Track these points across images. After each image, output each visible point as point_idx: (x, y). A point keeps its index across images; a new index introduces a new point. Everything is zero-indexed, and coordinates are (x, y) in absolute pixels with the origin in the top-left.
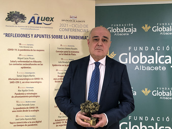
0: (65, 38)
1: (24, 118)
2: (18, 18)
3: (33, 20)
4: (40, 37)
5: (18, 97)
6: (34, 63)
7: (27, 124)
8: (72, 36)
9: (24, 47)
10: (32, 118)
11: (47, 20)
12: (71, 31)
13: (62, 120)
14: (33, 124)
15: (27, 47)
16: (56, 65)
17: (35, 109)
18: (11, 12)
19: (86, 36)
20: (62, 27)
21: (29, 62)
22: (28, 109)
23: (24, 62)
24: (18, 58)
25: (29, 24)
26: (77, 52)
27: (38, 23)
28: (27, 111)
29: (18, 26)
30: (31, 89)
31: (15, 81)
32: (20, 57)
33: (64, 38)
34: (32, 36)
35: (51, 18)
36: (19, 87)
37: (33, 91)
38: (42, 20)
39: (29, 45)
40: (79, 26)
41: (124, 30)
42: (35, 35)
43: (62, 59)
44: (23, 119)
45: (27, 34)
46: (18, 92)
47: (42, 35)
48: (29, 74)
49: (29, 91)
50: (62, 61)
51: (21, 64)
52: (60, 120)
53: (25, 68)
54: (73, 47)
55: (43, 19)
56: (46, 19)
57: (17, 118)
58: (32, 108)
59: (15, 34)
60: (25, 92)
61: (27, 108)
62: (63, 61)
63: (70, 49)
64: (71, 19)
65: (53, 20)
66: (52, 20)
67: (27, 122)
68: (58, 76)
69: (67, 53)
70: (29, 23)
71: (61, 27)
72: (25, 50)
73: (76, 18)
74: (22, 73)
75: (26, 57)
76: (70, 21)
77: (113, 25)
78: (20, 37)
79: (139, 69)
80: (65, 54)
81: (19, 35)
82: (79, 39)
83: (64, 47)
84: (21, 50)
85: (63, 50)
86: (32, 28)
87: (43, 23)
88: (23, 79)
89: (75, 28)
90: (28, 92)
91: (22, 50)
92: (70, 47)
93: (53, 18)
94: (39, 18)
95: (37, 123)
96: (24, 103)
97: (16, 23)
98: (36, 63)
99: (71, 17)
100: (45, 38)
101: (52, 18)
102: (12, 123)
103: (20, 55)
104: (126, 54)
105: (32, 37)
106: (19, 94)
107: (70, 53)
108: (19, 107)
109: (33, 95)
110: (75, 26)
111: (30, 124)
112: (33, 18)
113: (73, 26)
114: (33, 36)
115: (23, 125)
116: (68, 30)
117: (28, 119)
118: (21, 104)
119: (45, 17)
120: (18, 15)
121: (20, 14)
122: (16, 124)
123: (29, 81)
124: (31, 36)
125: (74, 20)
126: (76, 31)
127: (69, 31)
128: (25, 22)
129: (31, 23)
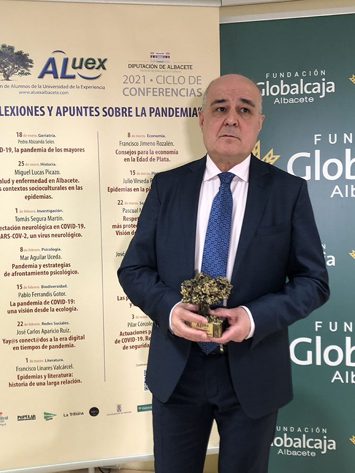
0: (139, 114)
1: (40, 328)
2: (10, 64)
3: (50, 69)
4: (72, 114)
5: (21, 274)
6: (58, 185)
7: (48, 344)
8: (158, 108)
9: (31, 142)
10: (58, 327)
11: (90, 66)
12: (155, 94)
13: (138, 333)
14: (64, 343)
15: (38, 142)
16: (117, 190)
17: (67, 305)
19: (195, 109)
20: (130, 86)
21: (45, 181)
22: (47, 307)
23: (32, 181)
24: (17, 172)
25: (41, 79)
26: (171, 152)
27: (64, 76)
28: (45, 310)
29: (12, 86)
30: (53, 253)
31: (11, 232)
32: (22, 169)
33: (137, 116)
34: (50, 112)
35: (100, 60)
36: (22, 249)
37: (58, 257)
38: (74, 67)
39: (42, 136)
40: (176, 81)
41: (301, 88)
42: (59, 108)
43: (133, 172)
44: (37, 332)
45: (36, 107)
46: (22, 263)
47: (77, 107)
48: (46, 215)
49: (50, 257)
50: (132, 177)
51: (25, 189)
52: (132, 333)
53: (35, 197)
54: (161, 140)
55: (77, 64)
56: (87, 63)
57: (21, 329)
58: (58, 302)
59: (6, 107)
60: (38, 262)
61: (46, 303)
62: (136, 177)
63: (153, 144)
64: (155, 61)
65: (106, 67)
66: (102, 65)
67: (46, 340)
68: (124, 218)
69: (144, 156)
70: (41, 76)
71: (125, 86)
72: (33, 150)
73: (166, 57)
74: (28, 211)
75: (36, 169)
76: (150, 67)
77: (271, 75)
78: (18, 115)
79: (344, 193)
80: (141, 160)
81: (15, 108)
82: (176, 116)
83: (138, 140)
84: (22, 151)
85: (133, 148)
86: (48, 90)
87: (77, 76)
88: (31, 228)
89: (165, 86)
90: (46, 262)
91: (26, 150)
92: (154, 140)
93: (105, 60)
94: (66, 61)
95: (72, 342)
96: (36, 291)
97: (7, 77)
98: (64, 185)
99: (154, 57)
100: (86, 115)
101: (102, 60)
102: (9, 342)
103: (21, 163)
104: (308, 155)
105: (50, 115)
106: (24, 266)
107: (155, 156)
108: (26, 300)
109: (59, 269)
110: (165, 80)
111: (54, 343)
112: (52, 61)
113: (160, 80)
114: (54, 111)
115: (37, 347)
116: (148, 92)
117: (49, 332)
118: (30, 291)
119: (82, 60)
120: (12, 56)
121: (15, 51)
122: (19, 344)
123: (47, 232)
124: (47, 112)
125: (162, 64)
126: (168, 94)
127: (150, 94)
128: (29, 74)
129: (47, 76)
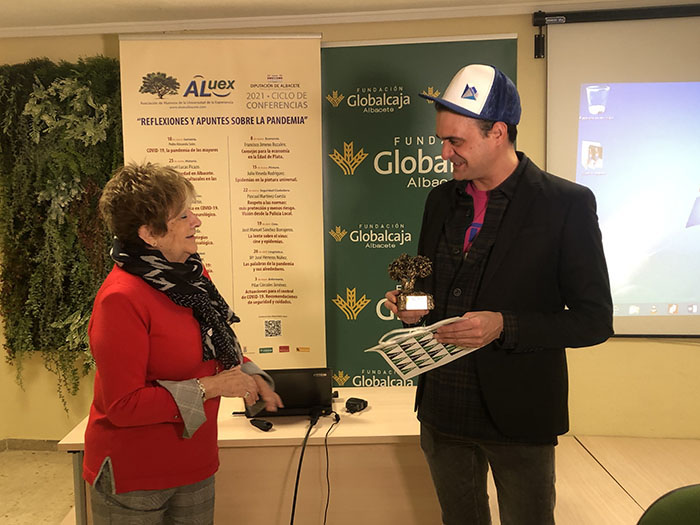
0: (259, 122)
2: (163, 87)
3: (192, 89)
4: (209, 123)
6: (198, 176)
8: (273, 118)
9: (179, 144)
11: (222, 86)
12: (271, 106)
13: (260, 291)
15: (183, 144)
16: (243, 180)
18: (149, 75)
19: (302, 118)
20: (252, 101)
21: (188, 174)
25: (185, 97)
26: (284, 151)
27: (202, 95)
29: (165, 103)
34: (192, 121)
35: (229, 82)
38: (210, 88)
39: (186, 140)
40: (287, 97)
41: (384, 100)
42: (199, 118)
43: (255, 167)
45: (182, 118)
47: (212, 118)
50: (254, 171)
52: (255, 292)
54: (276, 142)
55: (212, 86)
56: (219, 84)
59: (160, 119)
62: (257, 170)
63: (269, 145)
64: (271, 82)
65: (234, 87)
66: (231, 85)
68: (249, 202)
70: (186, 95)
71: (249, 101)
72: (180, 150)
73: (280, 78)
75: (182, 164)
76: (267, 86)
77: (361, 90)
78: (168, 124)
80: (261, 157)
81: (167, 119)
82: (288, 123)
83: (258, 142)
85: (255, 148)
86: (191, 105)
87: (212, 94)
89: (279, 101)
91: (174, 151)
92: (270, 142)
93: (233, 82)
94: (204, 83)
97: (161, 96)
99: (270, 78)
100: (219, 124)
101: (231, 81)
103: (171, 161)
105: (193, 124)
110: (279, 96)
112: (193, 84)
113: (275, 96)
114: (195, 121)
116: (265, 105)
119: (216, 82)
121: (167, 77)
124: (190, 122)
125: (277, 84)
126: (281, 106)
127: (268, 107)
128: (177, 93)
129: (190, 94)
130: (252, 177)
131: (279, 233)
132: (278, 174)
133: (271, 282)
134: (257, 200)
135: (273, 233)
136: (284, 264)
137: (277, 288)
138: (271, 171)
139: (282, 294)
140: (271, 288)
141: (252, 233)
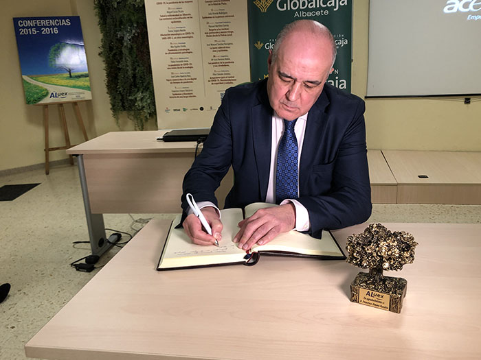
1: (180, 75)
5: (171, 53)
10: (186, 75)
13: (217, 78)
14: (189, 81)
16: (206, 18)
17: (189, 66)
21: (178, 15)
22: (182, 66)
23: (173, 15)
24: (168, 12)
30: (183, 45)
31: (167, 37)
36: (171, 43)
43: (212, 10)
48: (179, 29)
51: (171, 19)
53: (175, 22)
57: (173, 75)
58: (185, 64)
60: (177, 49)
67: (182, 80)
74: (173, 28)
75: (175, 10)
80: (215, 4)
84: (169, 3)
88: (174, 35)
95: (192, 80)
96: (177, 60)
98: (185, 16)
102: (168, 80)
103: (169, 8)
106: (172, 50)
107: (220, 2)
109: (186, 51)
111: (185, 81)
115: (179, 83)
117: (183, 76)
122: (172, 81)
123: (180, 36)
130: (211, 16)
131: (226, 46)
132: (224, 13)
133: (223, 73)
134: (213, 28)
135: (223, 46)
136: (229, 62)
137: (226, 76)
138: (221, 12)
139: (228, 79)
140: (222, 76)
141: (212, 47)
